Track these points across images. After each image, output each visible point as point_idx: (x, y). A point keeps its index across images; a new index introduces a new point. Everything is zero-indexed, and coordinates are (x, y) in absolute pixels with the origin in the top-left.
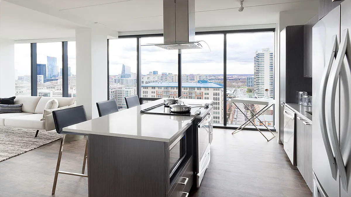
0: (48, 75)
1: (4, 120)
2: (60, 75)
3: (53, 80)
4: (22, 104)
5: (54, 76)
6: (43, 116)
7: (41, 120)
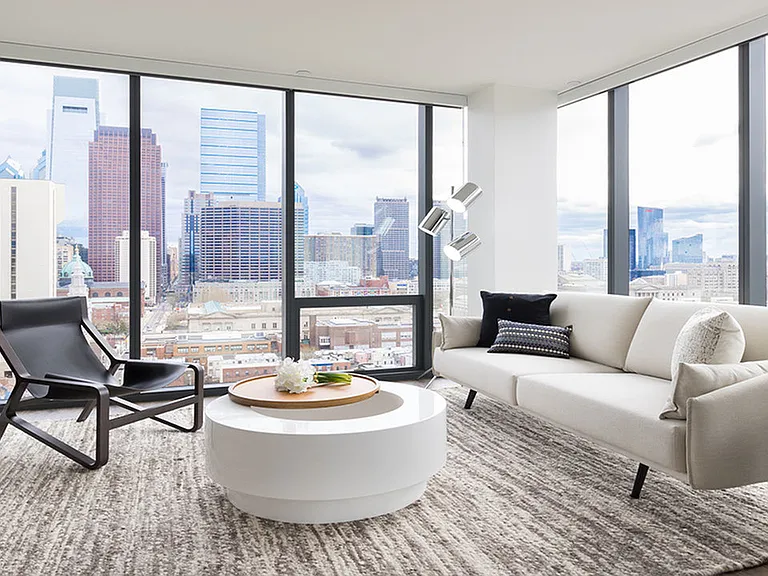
0: (640, 258)
1: (515, 380)
2: (671, 260)
3: (651, 273)
4: (571, 327)
5: (656, 262)
6: (671, 397)
7: (664, 417)
